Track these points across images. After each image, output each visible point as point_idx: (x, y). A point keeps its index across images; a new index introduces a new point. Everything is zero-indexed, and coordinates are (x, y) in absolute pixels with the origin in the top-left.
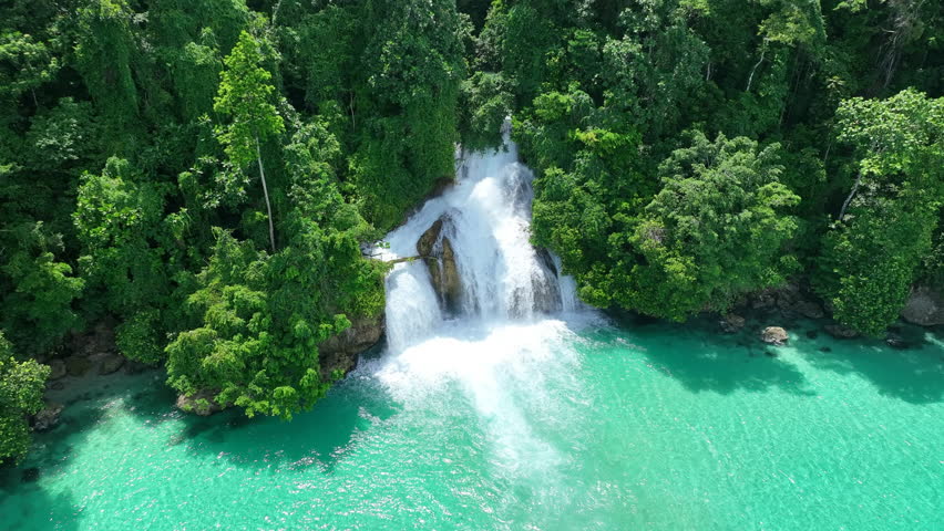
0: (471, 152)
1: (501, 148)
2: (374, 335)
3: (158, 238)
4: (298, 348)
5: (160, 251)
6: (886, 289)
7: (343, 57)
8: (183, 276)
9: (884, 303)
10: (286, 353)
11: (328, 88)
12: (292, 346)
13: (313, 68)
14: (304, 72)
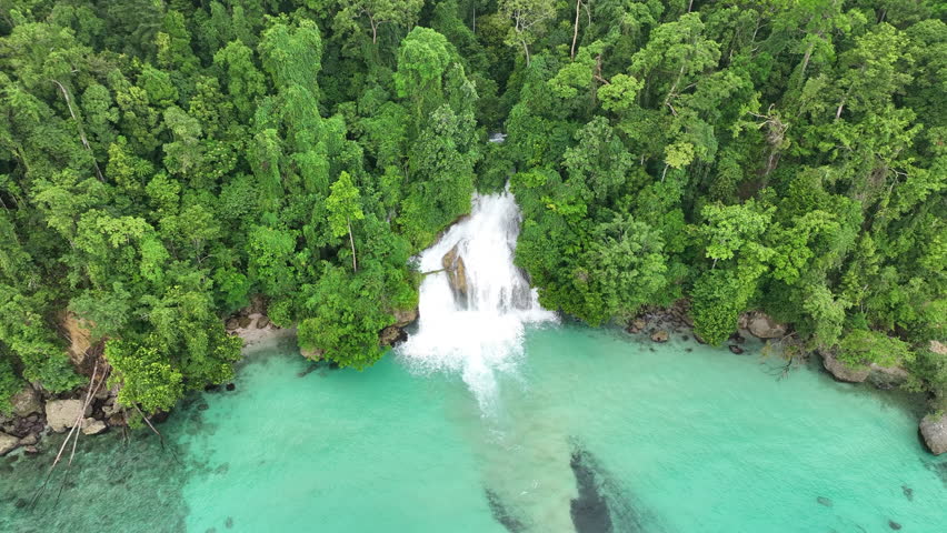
0: (484, 194)
1: (503, 194)
2: (412, 318)
3: (292, 261)
4: (367, 335)
5: (293, 269)
6: (720, 322)
7: (401, 139)
8: (306, 287)
9: (719, 329)
10: (361, 335)
11: (392, 158)
12: (364, 332)
13: (382, 147)
14: (376, 150)
